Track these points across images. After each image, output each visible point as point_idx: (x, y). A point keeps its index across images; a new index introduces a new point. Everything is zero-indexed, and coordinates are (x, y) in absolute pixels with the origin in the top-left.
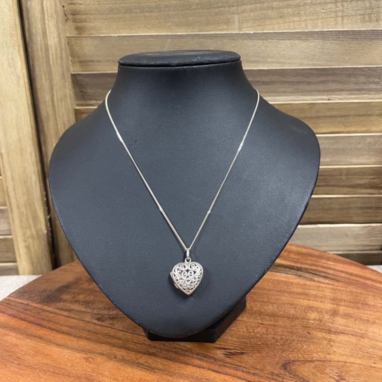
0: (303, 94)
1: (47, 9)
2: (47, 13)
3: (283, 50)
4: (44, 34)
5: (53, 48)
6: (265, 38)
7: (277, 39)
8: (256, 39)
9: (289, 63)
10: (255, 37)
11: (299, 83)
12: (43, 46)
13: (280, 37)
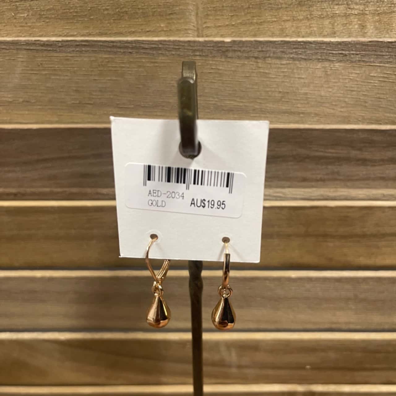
0: (349, 184)
3: (305, 85)
6: (261, 55)
7: (289, 58)
8: (239, 58)
9: (317, 115)
10: (235, 51)
11: (338, 160)
13: (297, 53)
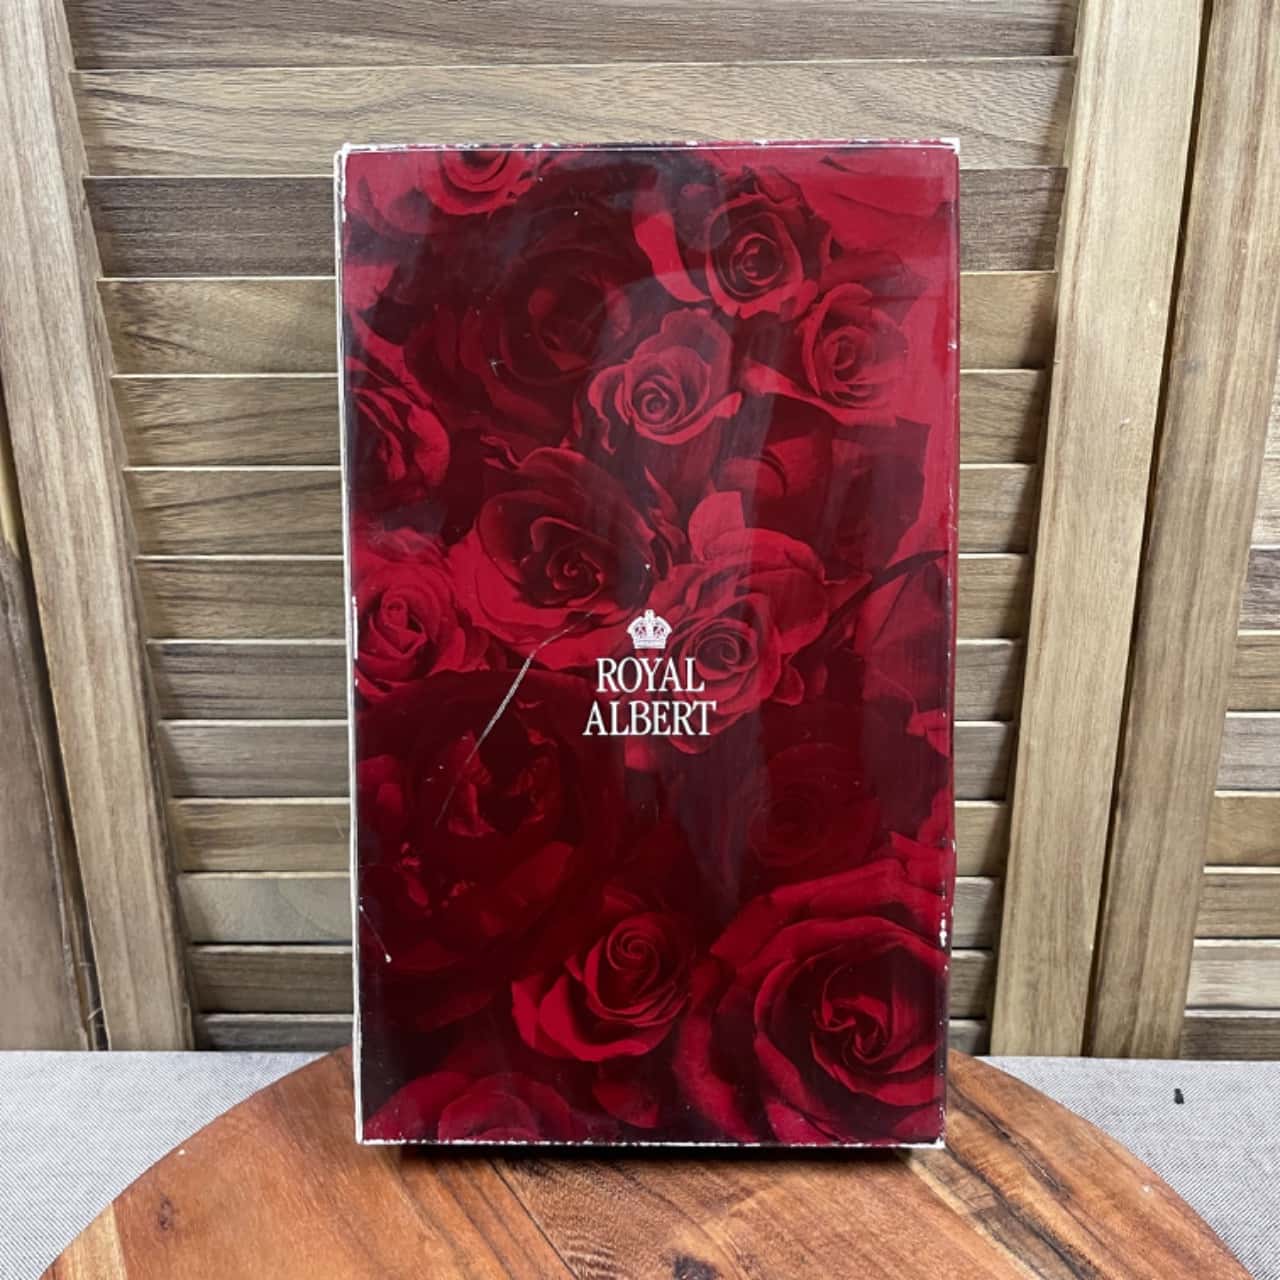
1: (1233, 397)
2: (1232, 404)
4: (1210, 455)
5: (1224, 489)
12: (1198, 485)
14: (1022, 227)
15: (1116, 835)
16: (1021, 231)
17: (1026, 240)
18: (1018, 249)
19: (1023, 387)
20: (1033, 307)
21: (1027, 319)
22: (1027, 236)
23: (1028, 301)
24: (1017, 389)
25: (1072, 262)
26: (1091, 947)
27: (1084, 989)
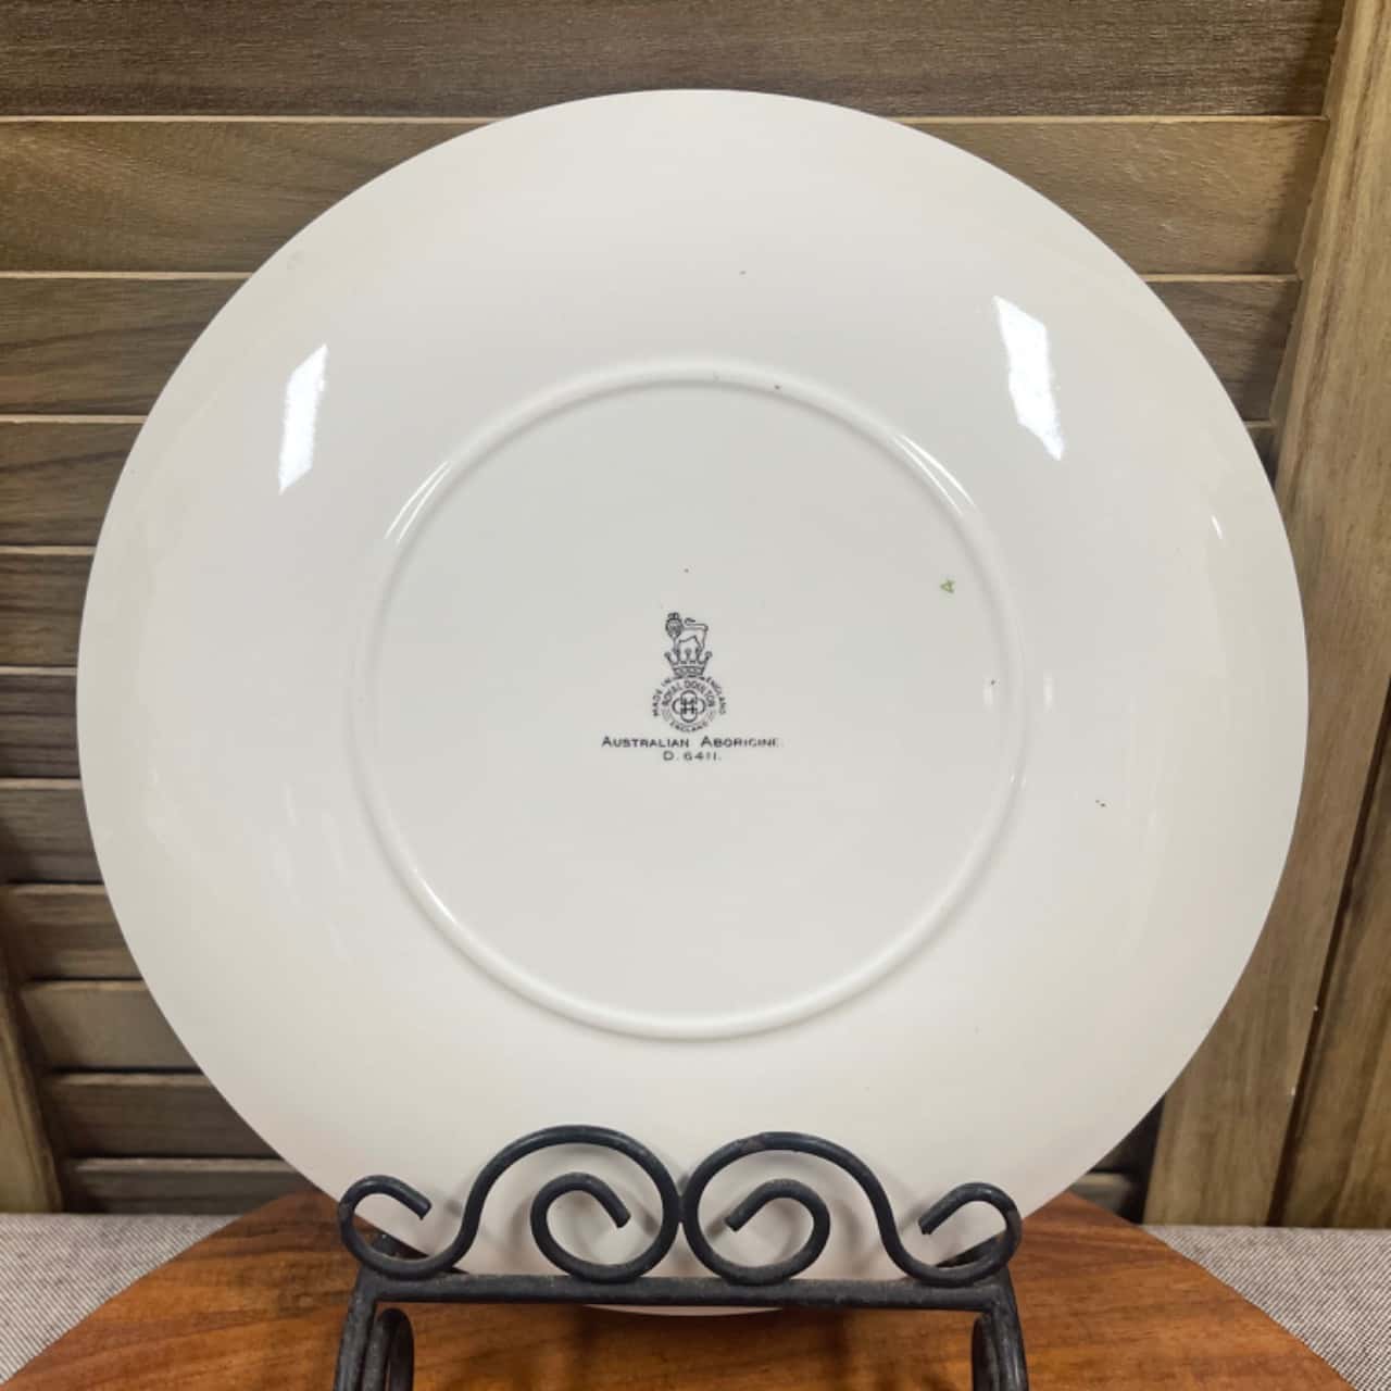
14: (1276, 44)
15: (1342, 947)
16: (1273, 49)
17: (1282, 64)
18: (1268, 79)
19: (1260, 303)
20: (1286, 175)
21: (1274, 194)
22: (1285, 59)
23: (1280, 165)
24: (1250, 307)
25: (1356, 102)
26: (1293, 1092)
27: (1279, 1144)
